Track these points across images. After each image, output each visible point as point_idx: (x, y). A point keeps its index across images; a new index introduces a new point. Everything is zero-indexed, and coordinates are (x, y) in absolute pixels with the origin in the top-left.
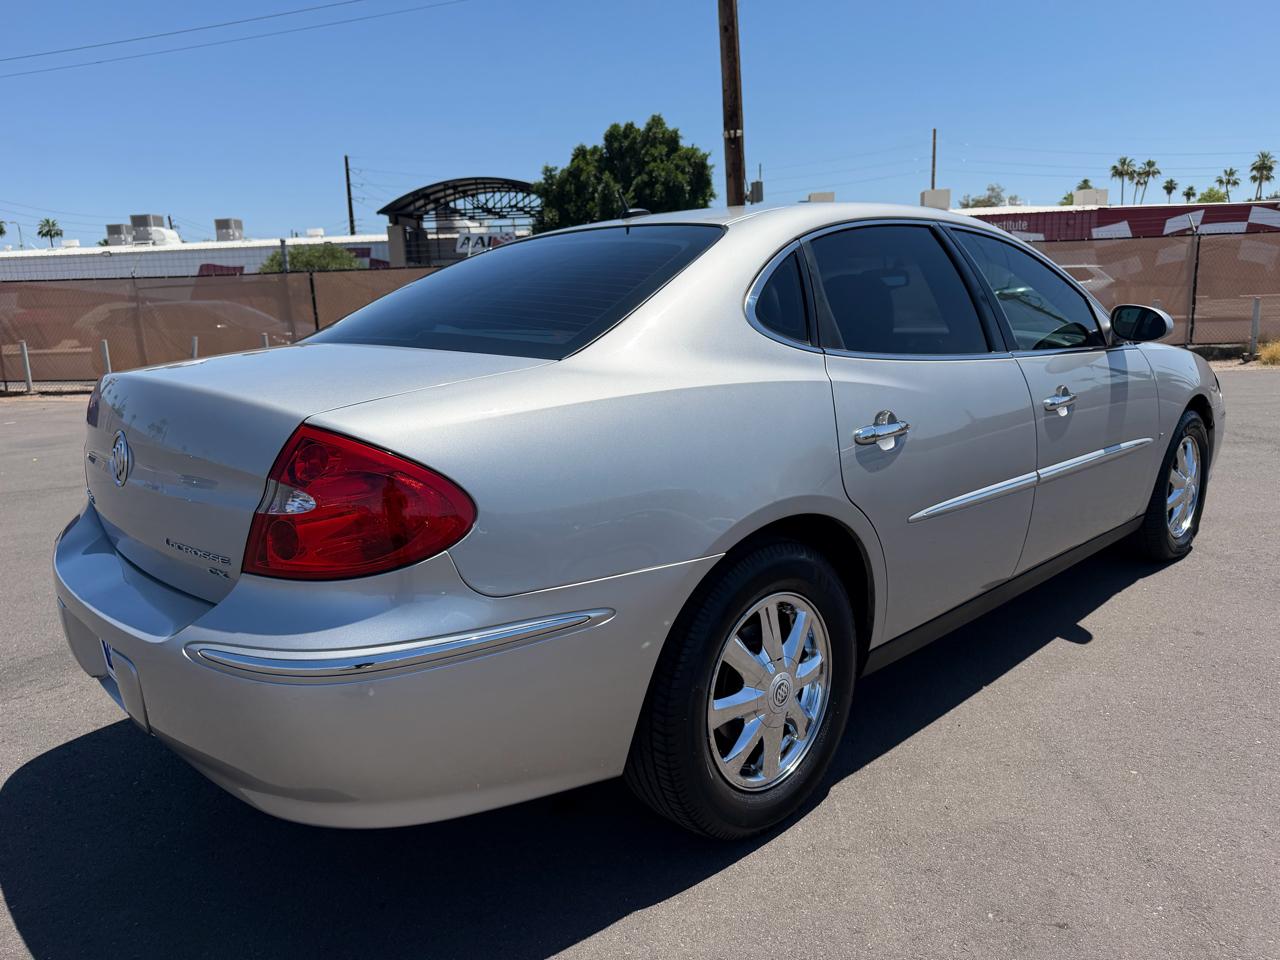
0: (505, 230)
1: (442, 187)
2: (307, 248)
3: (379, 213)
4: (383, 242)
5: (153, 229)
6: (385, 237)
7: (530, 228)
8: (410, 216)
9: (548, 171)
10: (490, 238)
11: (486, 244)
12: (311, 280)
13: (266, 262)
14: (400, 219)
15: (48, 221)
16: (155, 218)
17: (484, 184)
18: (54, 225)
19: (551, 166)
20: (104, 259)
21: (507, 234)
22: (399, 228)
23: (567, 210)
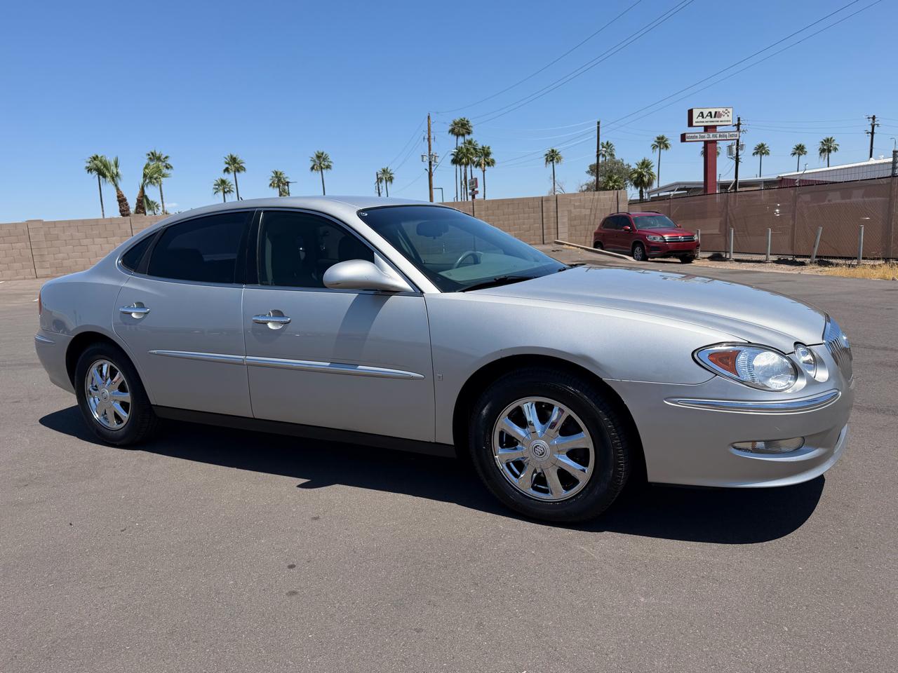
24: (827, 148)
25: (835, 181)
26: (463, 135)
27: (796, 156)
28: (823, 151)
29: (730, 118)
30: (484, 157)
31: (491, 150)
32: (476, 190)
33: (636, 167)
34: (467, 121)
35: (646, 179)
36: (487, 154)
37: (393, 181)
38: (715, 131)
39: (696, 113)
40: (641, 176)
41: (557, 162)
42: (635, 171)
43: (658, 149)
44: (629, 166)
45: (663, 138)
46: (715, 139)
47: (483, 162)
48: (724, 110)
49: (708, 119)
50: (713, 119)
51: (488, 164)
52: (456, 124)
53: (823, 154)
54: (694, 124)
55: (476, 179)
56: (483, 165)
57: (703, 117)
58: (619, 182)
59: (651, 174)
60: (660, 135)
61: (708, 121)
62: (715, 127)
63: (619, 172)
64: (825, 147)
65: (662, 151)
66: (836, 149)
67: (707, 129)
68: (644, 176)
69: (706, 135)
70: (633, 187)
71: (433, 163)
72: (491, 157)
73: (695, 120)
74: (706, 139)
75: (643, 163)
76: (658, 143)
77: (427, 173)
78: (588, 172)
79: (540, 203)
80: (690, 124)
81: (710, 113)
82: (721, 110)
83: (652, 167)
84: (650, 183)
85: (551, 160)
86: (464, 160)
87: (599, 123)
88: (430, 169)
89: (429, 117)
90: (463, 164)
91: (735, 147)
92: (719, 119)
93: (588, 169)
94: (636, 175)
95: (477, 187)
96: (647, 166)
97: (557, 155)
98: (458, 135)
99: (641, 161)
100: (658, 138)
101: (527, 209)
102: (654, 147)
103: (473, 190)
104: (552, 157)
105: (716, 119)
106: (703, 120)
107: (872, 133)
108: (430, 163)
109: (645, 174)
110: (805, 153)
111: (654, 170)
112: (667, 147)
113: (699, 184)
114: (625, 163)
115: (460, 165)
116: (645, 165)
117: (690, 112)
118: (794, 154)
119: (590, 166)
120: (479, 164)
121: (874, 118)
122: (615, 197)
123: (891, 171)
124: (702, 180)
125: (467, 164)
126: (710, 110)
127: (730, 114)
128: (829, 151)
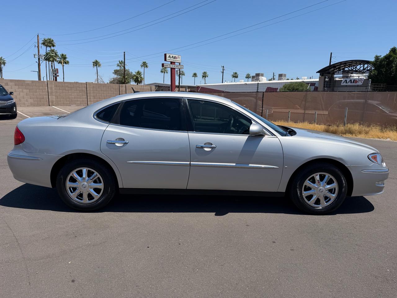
0: (360, 77)
1: (339, 64)
2: (295, 83)
3: (317, 73)
4: (318, 81)
5: (260, 77)
6: (318, 80)
7: (367, 77)
8: (329, 73)
9: (377, 58)
10: (354, 80)
11: (352, 82)
12: (263, 94)
13: (282, 87)
14: (324, 74)
15: (248, 74)
16: (262, 74)
17: (356, 62)
18: (249, 75)
19: (378, 55)
20: (245, 85)
21: (361, 79)
22: (323, 77)
23: (381, 71)
24: (205, 76)
25: (228, 91)
26: (50, 47)
27: (194, 77)
28: (203, 76)
29: (180, 60)
30: (64, 60)
31: (67, 56)
32: (57, 74)
33: (135, 74)
34: (52, 40)
35: (139, 80)
36: (65, 58)
37: (5, 64)
38: (175, 64)
39: (167, 56)
40: (137, 78)
41: (99, 66)
42: (135, 76)
43: (143, 67)
44: (132, 73)
45: (145, 63)
46: (175, 67)
47: (63, 62)
48: (178, 56)
49: (172, 59)
50: (174, 59)
51: (66, 63)
52: (45, 40)
53: (203, 78)
54: (167, 60)
55: (57, 69)
56: (63, 63)
57: (170, 58)
58: (128, 79)
59: (141, 78)
60: (144, 61)
61: (172, 60)
62: (174, 63)
63: (128, 75)
64: (204, 75)
65: (145, 68)
66: (207, 76)
67: (171, 63)
68: (138, 78)
69: (171, 65)
70: (134, 82)
71: (40, 59)
72: (67, 60)
73: (167, 58)
74: (171, 67)
75: (138, 72)
76: (143, 64)
77: (37, 64)
78: (113, 73)
79: (118, 87)
80: (165, 60)
81: (173, 56)
82: (177, 56)
83: (142, 74)
84: (141, 82)
85: (96, 65)
86: (51, 59)
87: (124, 53)
88: (39, 62)
89: (38, 36)
90: (50, 61)
91: (179, 71)
92: (176, 60)
93: (114, 72)
94: (135, 77)
95: (58, 73)
96: (140, 74)
97: (98, 63)
98: (47, 46)
99: (137, 71)
100: (143, 63)
101: (112, 90)
102: (142, 66)
103: (56, 74)
104: (96, 64)
105: (175, 59)
106: (170, 59)
107: (223, 72)
108: (39, 59)
109: (139, 77)
110: (197, 76)
111: (142, 76)
112: (147, 67)
113: (169, 85)
114: (130, 71)
115: (49, 61)
116: (139, 73)
117: (165, 55)
118: (193, 76)
119: (115, 70)
120: (60, 62)
121: (223, 67)
122: (150, 88)
123: (257, 90)
124: (170, 83)
125: (53, 61)
126: (173, 55)
127: (180, 58)
128: (205, 77)
